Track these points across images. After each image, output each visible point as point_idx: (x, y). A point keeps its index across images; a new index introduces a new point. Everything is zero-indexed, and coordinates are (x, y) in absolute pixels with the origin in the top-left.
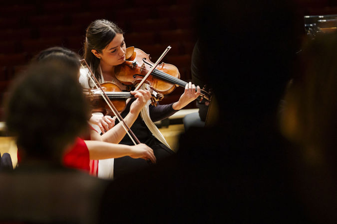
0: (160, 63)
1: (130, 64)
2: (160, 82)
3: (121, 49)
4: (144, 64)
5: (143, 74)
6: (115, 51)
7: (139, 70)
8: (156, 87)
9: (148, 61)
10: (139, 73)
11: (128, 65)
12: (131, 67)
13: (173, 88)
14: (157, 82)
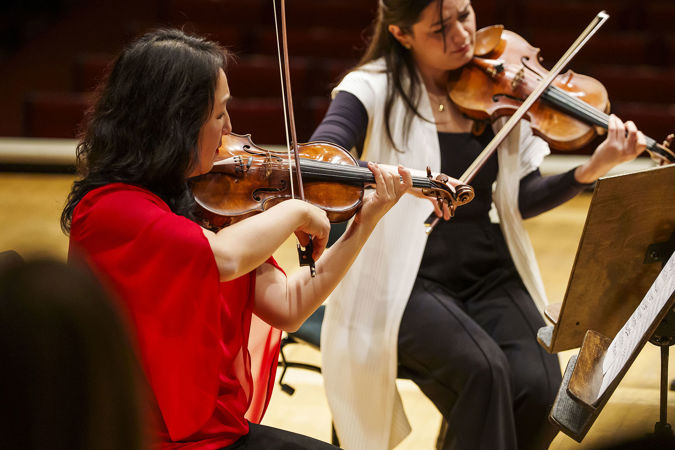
0: (563, 72)
1: (488, 66)
2: (557, 118)
3: (460, 26)
4: (522, 70)
5: (518, 94)
6: (443, 29)
7: (509, 84)
8: (547, 131)
9: (533, 64)
10: (509, 90)
11: (483, 69)
12: (489, 74)
13: (589, 136)
14: (551, 118)
